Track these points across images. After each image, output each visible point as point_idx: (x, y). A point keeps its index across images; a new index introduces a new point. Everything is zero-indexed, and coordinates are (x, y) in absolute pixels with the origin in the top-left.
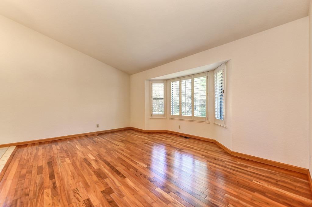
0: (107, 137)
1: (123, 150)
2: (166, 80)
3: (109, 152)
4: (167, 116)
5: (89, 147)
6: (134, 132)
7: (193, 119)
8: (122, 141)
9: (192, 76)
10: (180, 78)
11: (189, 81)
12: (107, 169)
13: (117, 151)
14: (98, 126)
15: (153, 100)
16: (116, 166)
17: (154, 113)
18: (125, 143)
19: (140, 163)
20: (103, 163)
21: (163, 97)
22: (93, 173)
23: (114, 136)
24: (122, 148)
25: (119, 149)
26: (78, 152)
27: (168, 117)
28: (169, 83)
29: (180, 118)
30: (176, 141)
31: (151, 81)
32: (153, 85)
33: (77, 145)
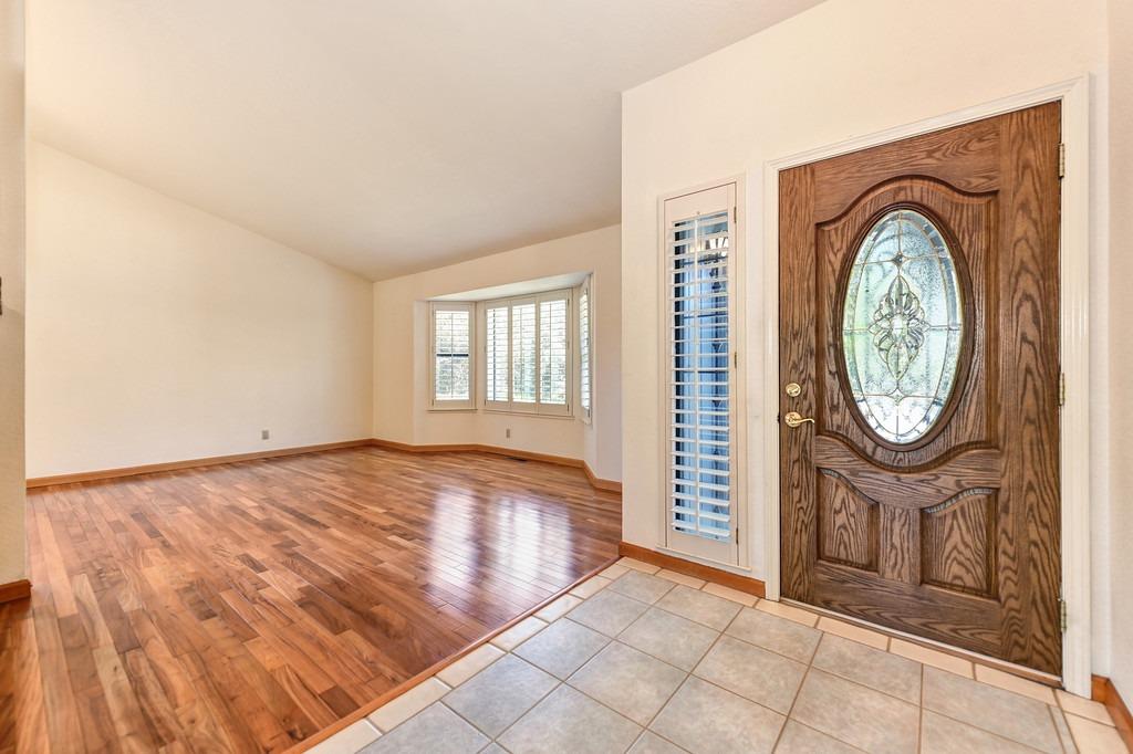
0: (293, 466)
1: (334, 489)
2: (476, 303)
3: (296, 493)
4: (477, 403)
5: (239, 486)
6: (381, 452)
7: (539, 411)
8: (338, 472)
9: (535, 297)
10: (510, 301)
11: (530, 309)
12: (288, 519)
13: (318, 491)
14: (265, 436)
15: (438, 358)
16: (311, 513)
17: (440, 397)
18: (344, 476)
19: (369, 507)
20: (279, 511)
21: (465, 350)
22: (252, 525)
23: (316, 462)
24: (333, 484)
25: (324, 487)
26: (209, 496)
27: (480, 406)
28: (482, 311)
29: (510, 408)
30: (487, 467)
31: (433, 306)
32: (438, 316)
33: (204, 483)
